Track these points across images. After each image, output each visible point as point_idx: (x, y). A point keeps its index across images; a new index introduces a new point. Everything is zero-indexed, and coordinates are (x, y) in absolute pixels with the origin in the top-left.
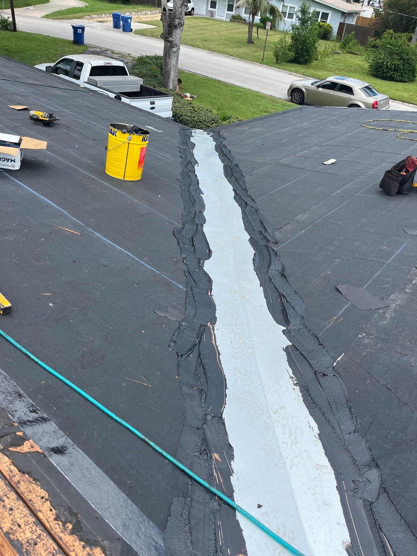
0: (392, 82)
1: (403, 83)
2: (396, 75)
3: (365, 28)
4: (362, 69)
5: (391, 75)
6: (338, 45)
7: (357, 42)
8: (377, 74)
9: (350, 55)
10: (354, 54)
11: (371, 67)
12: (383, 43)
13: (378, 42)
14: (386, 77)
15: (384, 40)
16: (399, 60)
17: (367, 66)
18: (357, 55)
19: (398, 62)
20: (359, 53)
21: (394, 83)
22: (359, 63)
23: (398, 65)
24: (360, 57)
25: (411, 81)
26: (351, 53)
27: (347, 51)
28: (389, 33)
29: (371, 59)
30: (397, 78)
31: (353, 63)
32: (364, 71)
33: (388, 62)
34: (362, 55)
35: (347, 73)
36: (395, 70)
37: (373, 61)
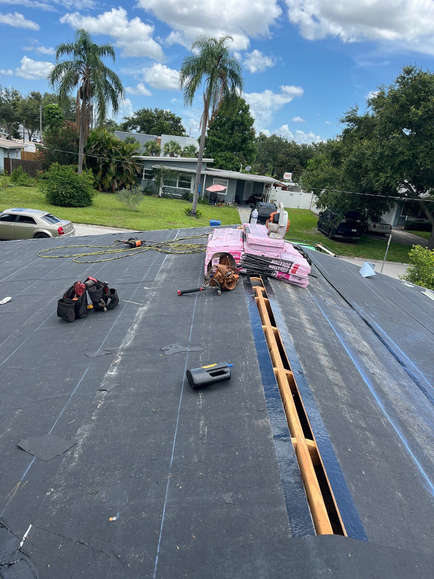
0: (72, 208)
1: (82, 208)
2: (73, 202)
3: (31, 162)
4: (40, 199)
5: (69, 203)
6: (8, 178)
7: (27, 175)
8: (55, 202)
9: (24, 187)
10: (27, 186)
11: (47, 197)
12: (52, 174)
13: (47, 174)
14: (65, 204)
15: (52, 172)
16: (72, 188)
17: (43, 196)
18: (31, 186)
19: (71, 191)
20: (32, 185)
21: (74, 209)
22: (35, 194)
23: (73, 193)
24: (34, 188)
25: (89, 205)
26: (24, 185)
27: (20, 184)
28: (55, 166)
29: (45, 190)
30: (75, 204)
31: (29, 194)
32: (42, 201)
33: (62, 191)
34: (35, 186)
35: (25, 204)
36: (71, 197)
37: (48, 191)
